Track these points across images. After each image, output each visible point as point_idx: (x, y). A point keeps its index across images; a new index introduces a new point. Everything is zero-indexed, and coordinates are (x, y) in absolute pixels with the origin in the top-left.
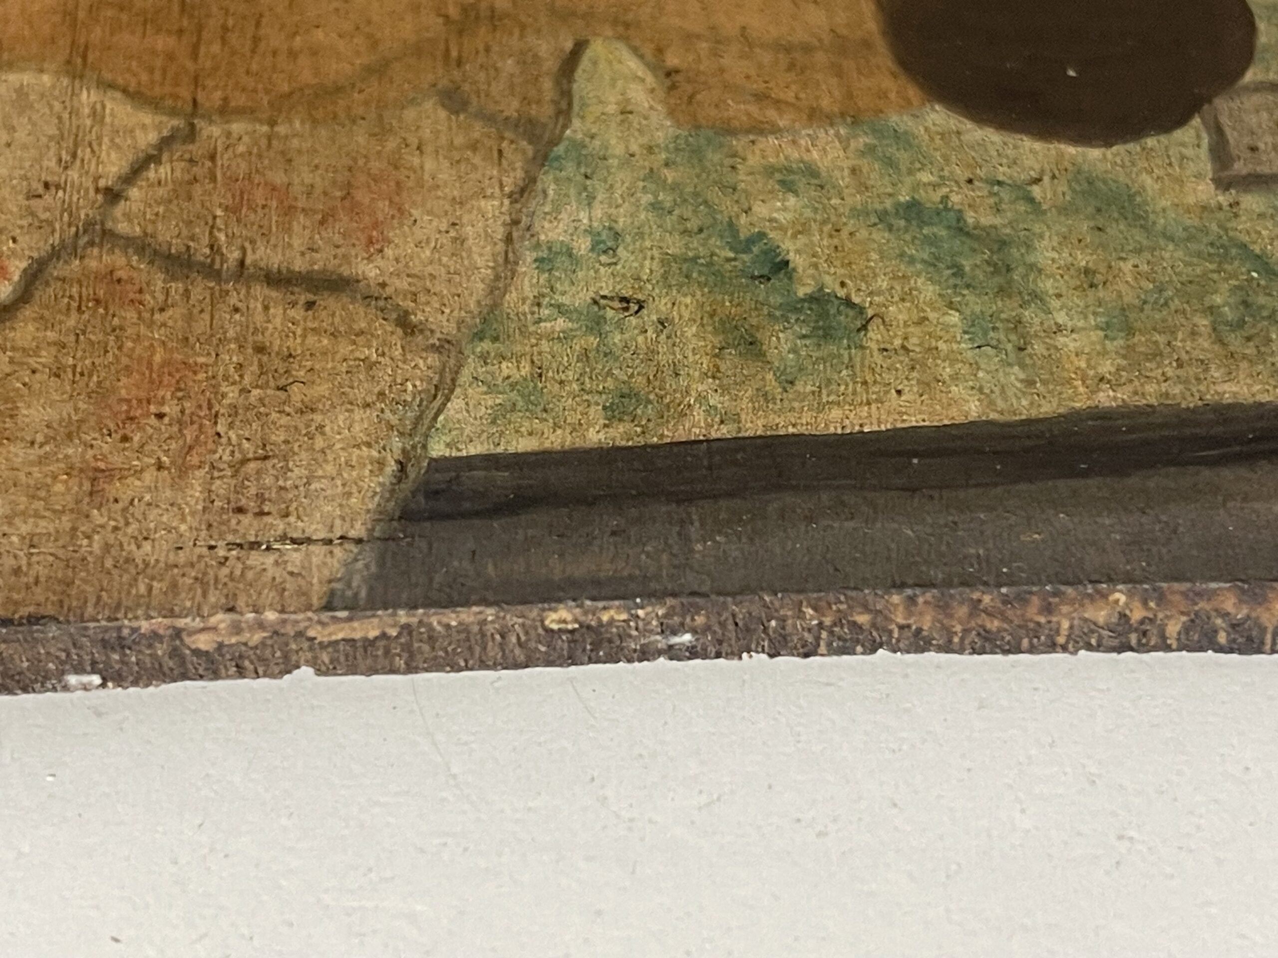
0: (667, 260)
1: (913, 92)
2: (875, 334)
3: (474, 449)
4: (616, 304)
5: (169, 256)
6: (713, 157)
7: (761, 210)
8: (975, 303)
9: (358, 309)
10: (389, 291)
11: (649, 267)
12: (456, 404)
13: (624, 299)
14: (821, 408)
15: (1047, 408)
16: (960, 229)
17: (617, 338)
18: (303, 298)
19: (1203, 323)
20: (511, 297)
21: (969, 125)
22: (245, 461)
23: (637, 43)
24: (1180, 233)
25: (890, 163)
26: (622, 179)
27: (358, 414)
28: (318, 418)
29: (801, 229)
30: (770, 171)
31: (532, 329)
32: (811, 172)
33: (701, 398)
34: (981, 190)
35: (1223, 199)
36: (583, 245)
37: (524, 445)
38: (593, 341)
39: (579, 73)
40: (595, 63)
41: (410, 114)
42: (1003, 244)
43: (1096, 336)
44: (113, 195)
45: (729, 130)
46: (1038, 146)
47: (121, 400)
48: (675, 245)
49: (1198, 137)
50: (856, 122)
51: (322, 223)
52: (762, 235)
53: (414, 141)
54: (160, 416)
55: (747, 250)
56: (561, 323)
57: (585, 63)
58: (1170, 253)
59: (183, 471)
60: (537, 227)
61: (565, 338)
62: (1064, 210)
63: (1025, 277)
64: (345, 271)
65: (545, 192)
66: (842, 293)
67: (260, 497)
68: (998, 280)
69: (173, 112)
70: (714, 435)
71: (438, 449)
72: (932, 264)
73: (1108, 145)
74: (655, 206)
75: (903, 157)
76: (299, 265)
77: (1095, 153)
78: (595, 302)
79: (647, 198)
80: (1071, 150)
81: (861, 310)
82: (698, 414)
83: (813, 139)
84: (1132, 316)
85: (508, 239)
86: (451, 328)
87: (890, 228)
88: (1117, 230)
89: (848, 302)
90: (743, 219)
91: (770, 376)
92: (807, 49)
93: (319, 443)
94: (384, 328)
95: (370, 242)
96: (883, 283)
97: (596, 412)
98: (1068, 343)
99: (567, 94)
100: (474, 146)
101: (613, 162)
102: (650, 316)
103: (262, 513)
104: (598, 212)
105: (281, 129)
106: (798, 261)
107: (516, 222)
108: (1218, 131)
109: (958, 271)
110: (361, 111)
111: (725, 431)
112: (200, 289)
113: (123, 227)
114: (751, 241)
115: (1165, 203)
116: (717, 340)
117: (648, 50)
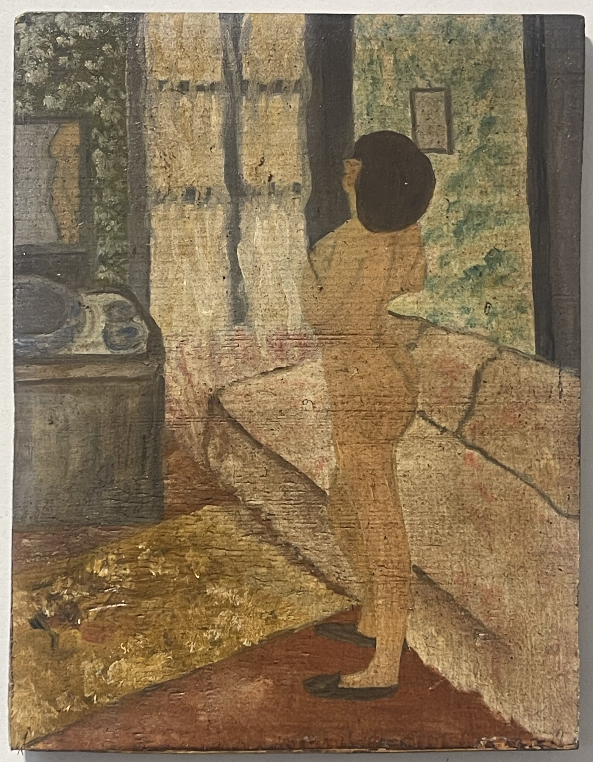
0: (472, 296)
1: (413, 227)
2: (500, 247)
3: (534, 344)
4: (487, 309)
5: (466, 415)
6: (436, 281)
7: (455, 271)
8: (491, 223)
9: (486, 371)
10: (481, 363)
11: (475, 300)
12: (519, 348)
13: (486, 307)
14: (524, 263)
15: (526, 209)
16: (465, 222)
17: (499, 309)
18: (482, 383)
19: (500, 168)
20: (484, 334)
21: (426, 214)
22: (535, 396)
23: (390, 298)
24: (469, 167)
25: (440, 236)
26: (442, 305)
27: (521, 370)
28: (522, 380)
29: (463, 262)
30: (441, 267)
31: (495, 330)
32: (442, 258)
33: (520, 291)
34: (450, 215)
35: (457, 154)
36: (466, 316)
37: (533, 333)
38: (499, 315)
39: (402, 313)
40: (398, 309)
41: (416, 357)
42: (470, 212)
43: (503, 194)
44: (444, 430)
45: (426, 277)
46: (434, 197)
47: (514, 424)
48: (467, 293)
49: (433, 155)
50: (424, 244)
51: (456, 379)
52: (464, 272)
53: (427, 357)
54: (520, 415)
55: (470, 276)
56: (494, 323)
57: (397, 312)
58: (476, 170)
59: (537, 409)
60: (460, 327)
61: (499, 323)
62: (459, 195)
63: (481, 208)
64: (474, 373)
65: (446, 324)
66: (485, 254)
67: (547, 392)
68: (483, 215)
69: (413, 416)
70: (531, 288)
71: (533, 353)
72: (477, 231)
73: (435, 179)
74: (453, 297)
75: (436, 233)
76: (471, 385)
77: (438, 183)
78: (487, 314)
79: (450, 299)
80: (436, 189)
81: (491, 250)
82: (525, 292)
83: (429, 255)
84: (497, 184)
85: (464, 334)
86: (494, 349)
87: (463, 239)
88: (466, 182)
89: (489, 253)
90: (459, 276)
91: (513, 274)
92: (394, 253)
93: (530, 379)
94: (495, 364)
95: (464, 368)
96: (482, 244)
97: (524, 316)
98: (505, 200)
99: (409, 318)
100: (429, 342)
101: (436, 307)
102: (492, 301)
103: (551, 392)
104: (455, 312)
105: (421, 390)
106: (474, 263)
107: (458, 332)
108: (430, 150)
109: (479, 225)
110: (414, 370)
111: (531, 287)
112: (477, 407)
113: (455, 428)
114: (467, 275)
115: (457, 169)
116: (500, 286)
117: (393, 296)
